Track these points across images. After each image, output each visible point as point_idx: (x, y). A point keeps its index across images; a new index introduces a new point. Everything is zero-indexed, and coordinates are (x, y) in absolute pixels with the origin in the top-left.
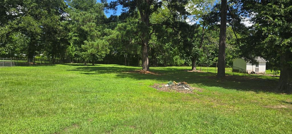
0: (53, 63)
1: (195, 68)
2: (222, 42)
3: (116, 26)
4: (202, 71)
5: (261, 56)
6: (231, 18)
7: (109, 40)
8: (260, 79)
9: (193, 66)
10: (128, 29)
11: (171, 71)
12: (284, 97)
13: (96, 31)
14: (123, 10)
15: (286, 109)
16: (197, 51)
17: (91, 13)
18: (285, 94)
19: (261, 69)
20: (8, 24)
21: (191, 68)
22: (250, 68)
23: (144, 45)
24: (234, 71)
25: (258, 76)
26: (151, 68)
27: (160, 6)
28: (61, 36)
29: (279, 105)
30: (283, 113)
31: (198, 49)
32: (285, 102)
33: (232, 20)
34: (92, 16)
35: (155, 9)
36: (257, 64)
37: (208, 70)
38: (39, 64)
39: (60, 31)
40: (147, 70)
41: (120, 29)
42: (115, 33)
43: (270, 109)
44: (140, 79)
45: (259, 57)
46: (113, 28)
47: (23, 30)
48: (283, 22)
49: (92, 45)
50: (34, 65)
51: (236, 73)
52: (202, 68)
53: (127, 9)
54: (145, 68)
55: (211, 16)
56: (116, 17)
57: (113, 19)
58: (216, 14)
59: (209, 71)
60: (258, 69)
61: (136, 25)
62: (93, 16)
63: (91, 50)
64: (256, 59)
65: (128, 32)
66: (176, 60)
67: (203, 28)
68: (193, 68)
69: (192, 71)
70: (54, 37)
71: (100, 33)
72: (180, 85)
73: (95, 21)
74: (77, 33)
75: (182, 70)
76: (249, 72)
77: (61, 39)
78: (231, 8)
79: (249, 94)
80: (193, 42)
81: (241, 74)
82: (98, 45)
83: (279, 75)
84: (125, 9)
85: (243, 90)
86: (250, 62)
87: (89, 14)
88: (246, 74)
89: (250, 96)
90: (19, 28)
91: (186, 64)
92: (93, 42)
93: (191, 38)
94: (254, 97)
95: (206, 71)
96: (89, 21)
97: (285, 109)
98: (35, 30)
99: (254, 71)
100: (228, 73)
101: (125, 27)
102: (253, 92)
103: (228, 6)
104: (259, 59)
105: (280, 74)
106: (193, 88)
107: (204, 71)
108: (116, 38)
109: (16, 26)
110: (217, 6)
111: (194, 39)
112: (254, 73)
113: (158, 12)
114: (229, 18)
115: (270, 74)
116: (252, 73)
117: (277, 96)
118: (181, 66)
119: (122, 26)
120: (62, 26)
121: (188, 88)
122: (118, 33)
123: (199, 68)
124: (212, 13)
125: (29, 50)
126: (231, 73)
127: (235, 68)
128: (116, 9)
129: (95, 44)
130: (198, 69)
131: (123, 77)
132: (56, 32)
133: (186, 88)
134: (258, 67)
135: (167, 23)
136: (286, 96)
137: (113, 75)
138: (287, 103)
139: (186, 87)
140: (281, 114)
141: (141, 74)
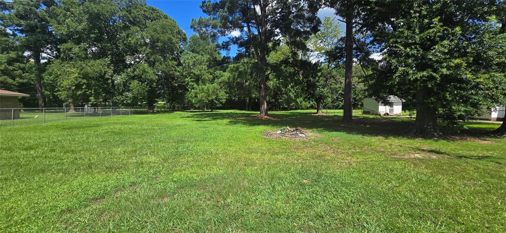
0: (173, 110)
1: (320, 111)
2: (348, 80)
3: (227, 67)
4: (328, 115)
5: (395, 95)
6: (359, 53)
7: (220, 83)
8: (394, 121)
9: (318, 109)
10: (240, 70)
11: (293, 115)
12: (420, 143)
13: (208, 75)
14: (238, 51)
15: (421, 159)
16: (322, 92)
17: (202, 55)
18: (421, 139)
19: (395, 110)
20: (124, 72)
21: (316, 111)
22: (383, 109)
23: (261, 87)
24: (364, 113)
25: (392, 118)
26: (269, 112)
27: (279, 44)
28: (179, 82)
29: (412, 154)
30: (416, 165)
31: (322, 90)
32: (420, 150)
33: (360, 55)
34: (203, 58)
35: (274, 48)
36: (391, 104)
37: (334, 113)
38: (158, 112)
39: (178, 78)
40: (266, 115)
41: (232, 70)
42: (226, 75)
43: (399, 160)
44: (254, 125)
45: (391, 96)
46: (225, 71)
47: (139, 78)
48: (418, 51)
49: (203, 89)
50: (153, 113)
51: (367, 116)
52: (329, 111)
53: (243, 50)
54: (262, 112)
55: (335, 51)
56: (229, 58)
57: (226, 60)
58: (341, 49)
59: (336, 114)
60: (392, 110)
61: (250, 65)
62: (205, 58)
63: (201, 95)
64: (389, 99)
65: (240, 73)
66: (301, 103)
67: (329, 66)
68: (318, 111)
69: (317, 115)
70: (171, 84)
71: (211, 76)
72: (294, 131)
73: (207, 64)
74: (194, 78)
75: (307, 114)
76: (382, 114)
77: (178, 85)
78: (359, 40)
79: (376, 141)
80: (318, 81)
81: (371, 116)
82: (208, 90)
83: (415, 116)
84: (241, 49)
85: (370, 136)
86: (382, 103)
87: (200, 56)
88: (378, 117)
89: (378, 143)
90: (135, 76)
91: (312, 107)
92: (203, 86)
93: (314, 78)
94: (383, 144)
95: (333, 114)
96: (200, 64)
97: (419, 159)
98: (150, 76)
99: (388, 112)
100: (357, 115)
101: (237, 68)
102: (381, 138)
103: (354, 39)
104: (392, 98)
105: (415, 114)
106: (311, 134)
107: (330, 115)
108: (227, 81)
109: (132, 74)
110: (342, 39)
111: (317, 78)
112: (388, 114)
113: (276, 50)
114: (356, 53)
115: (406, 115)
116: (385, 115)
117: (411, 141)
118: (307, 109)
119: (234, 67)
120: (178, 72)
121: (303, 135)
122: (229, 74)
123: (325, 111)
124: (337, 48)
125: (149, 98)
126: (362, 115)
127: (366, 110)
128: (229, 50)
129: (205, 88)
130: (323, 112)
131: (235, 123)
132: (173, 79)
133: (300, 135)
134: (393, 107)
135: (285, 62)
136: (422, 141)
137: (226, 121)
138: (423, 150)
139: (301, 133)
140: (412, 166)
141: (258, 119)
